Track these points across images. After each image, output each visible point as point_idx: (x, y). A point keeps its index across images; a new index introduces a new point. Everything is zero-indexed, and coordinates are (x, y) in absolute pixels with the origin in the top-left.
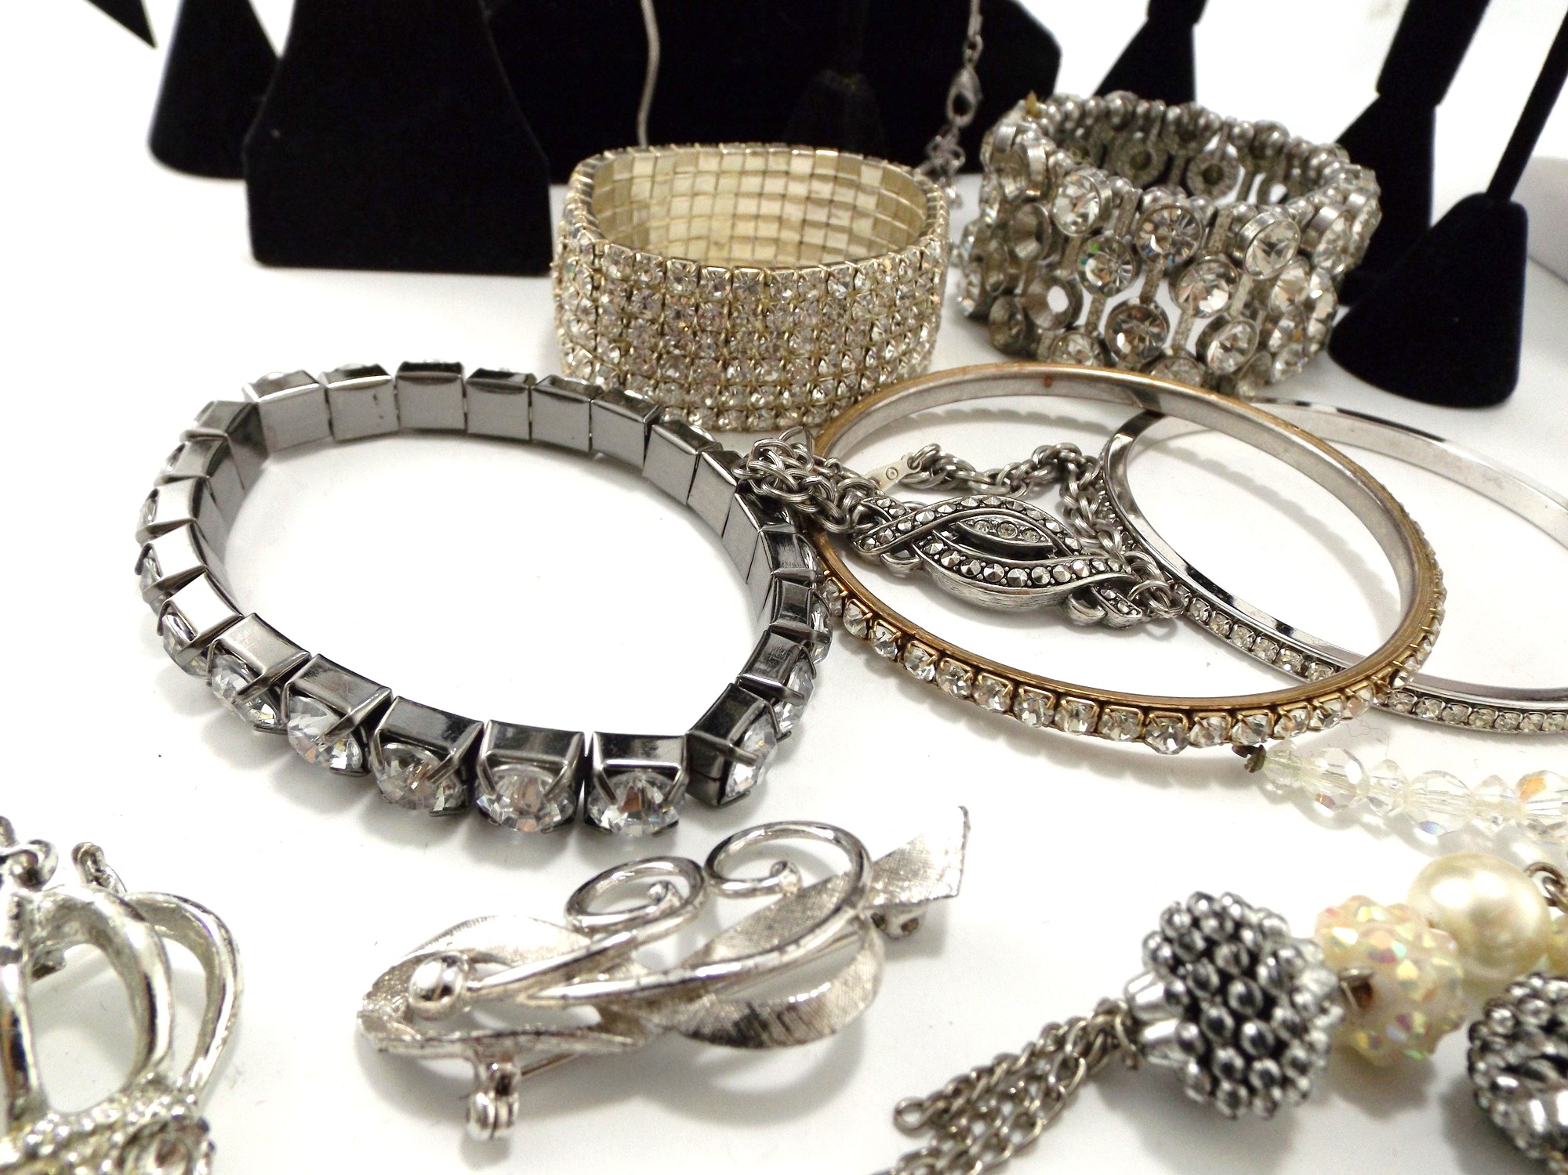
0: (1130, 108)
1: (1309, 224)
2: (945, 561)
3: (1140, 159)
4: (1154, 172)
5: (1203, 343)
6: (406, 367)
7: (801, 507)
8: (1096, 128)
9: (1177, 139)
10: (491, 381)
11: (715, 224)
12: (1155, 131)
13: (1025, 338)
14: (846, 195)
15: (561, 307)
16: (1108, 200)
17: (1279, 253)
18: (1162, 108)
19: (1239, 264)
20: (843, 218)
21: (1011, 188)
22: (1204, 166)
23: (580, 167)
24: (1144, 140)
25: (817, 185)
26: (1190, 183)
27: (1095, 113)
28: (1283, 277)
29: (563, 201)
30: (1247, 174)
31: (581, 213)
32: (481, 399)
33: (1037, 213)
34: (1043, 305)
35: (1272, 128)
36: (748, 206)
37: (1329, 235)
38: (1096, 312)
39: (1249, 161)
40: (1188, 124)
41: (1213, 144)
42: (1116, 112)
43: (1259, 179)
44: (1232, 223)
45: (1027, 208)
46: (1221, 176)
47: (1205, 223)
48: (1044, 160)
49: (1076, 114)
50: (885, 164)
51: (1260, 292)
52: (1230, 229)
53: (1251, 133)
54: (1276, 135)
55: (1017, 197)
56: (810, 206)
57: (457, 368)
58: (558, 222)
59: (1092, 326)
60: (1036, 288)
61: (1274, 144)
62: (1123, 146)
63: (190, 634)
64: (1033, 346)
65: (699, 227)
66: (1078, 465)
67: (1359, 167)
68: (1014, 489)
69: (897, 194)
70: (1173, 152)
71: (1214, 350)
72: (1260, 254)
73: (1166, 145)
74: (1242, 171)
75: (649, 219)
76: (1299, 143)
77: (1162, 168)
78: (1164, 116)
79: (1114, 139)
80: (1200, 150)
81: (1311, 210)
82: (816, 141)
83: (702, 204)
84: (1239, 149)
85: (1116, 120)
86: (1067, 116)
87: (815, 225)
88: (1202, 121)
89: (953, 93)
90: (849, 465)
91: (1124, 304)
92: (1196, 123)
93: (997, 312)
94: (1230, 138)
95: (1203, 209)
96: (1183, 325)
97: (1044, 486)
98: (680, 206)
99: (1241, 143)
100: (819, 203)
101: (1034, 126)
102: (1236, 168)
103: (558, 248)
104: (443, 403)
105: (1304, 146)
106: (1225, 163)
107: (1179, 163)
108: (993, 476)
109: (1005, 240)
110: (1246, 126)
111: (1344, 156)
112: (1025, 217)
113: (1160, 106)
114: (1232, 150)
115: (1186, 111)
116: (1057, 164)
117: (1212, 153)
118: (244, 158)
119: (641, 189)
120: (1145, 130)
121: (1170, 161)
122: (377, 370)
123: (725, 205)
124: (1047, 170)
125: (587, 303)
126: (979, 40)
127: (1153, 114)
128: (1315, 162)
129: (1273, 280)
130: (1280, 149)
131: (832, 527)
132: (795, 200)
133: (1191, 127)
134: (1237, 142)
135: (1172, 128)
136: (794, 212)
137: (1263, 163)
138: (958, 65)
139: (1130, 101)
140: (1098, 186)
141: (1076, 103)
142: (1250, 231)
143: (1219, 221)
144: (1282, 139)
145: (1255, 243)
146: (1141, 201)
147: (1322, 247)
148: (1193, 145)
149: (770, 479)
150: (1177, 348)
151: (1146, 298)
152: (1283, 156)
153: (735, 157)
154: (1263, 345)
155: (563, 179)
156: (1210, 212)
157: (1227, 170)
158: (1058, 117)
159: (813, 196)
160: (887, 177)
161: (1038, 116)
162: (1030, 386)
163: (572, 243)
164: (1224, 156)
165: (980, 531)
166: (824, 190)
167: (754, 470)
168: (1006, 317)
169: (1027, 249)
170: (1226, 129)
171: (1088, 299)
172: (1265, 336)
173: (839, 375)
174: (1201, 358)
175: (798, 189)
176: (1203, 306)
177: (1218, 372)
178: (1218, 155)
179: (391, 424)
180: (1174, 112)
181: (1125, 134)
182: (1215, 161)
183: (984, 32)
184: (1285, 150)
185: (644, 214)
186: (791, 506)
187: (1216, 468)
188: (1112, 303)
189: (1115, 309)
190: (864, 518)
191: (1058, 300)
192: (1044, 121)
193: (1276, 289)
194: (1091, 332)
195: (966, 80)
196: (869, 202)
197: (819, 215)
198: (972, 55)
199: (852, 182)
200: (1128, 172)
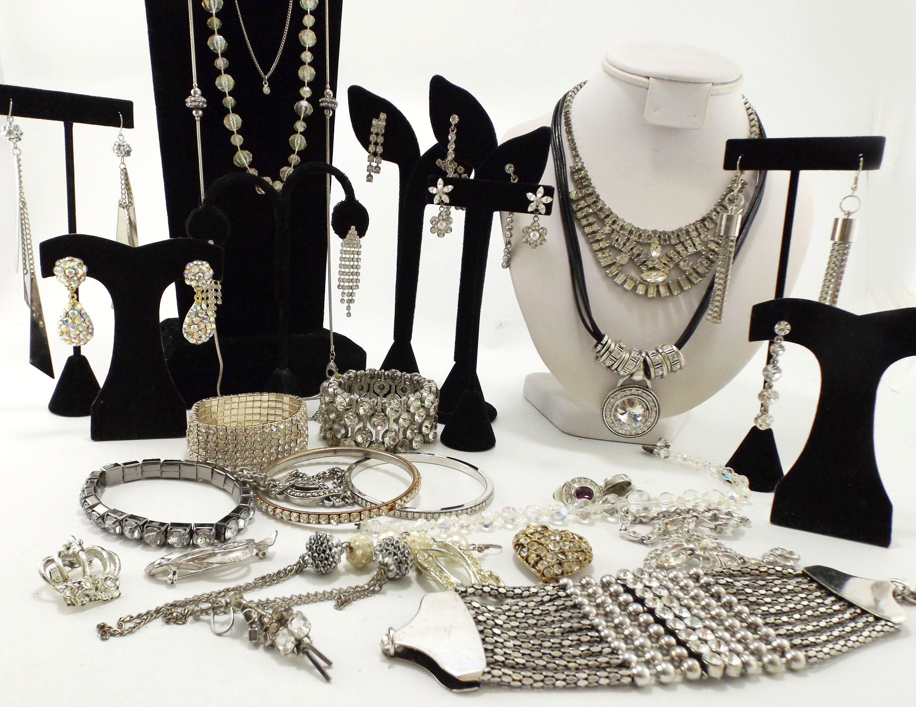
1: (407, 403)
2: (291, 494)
3: (381, 387)
6: (144, 460)
7: (252, 483)
10: (168, 463)
11: (239, 417)
12: (383, 378)
13: (336, 442)
14: (279, 405)
15: (189, 442)
19: (387, 415)
20: (279, 412)
21: (327, 399)
22: (401, 387)
23: (195, 404)
24: (381, 381)
25: (270, 403)
29: (190, 414)
31: (195, 416)
32: (166, 468)
33: (333, 406)
36: (249, 411)
37: (413, 405)
45: (331, 405)
50: (290, 396)
56: (269, 410)
57: (159, 460)
58: (188, 420)
62: (374, 384)
63: (99, 515)
65: (234, 418)
66: (340, 472)
69: (294, 404)
70: (390, 384)
71: (387, 440)
75: (217, 417)
80: (398, 383)
81: (407, 399)
82: (269, 391)
83: (234, 412)
86: (350, 377)
87: (271, 415)
89: (328, 369)
96: (377, 433)
97: (329, 478)
98: (227, 413)
100: (272, 408)
101: (336, 382)
103: (188, 427)
104: (155, 470)
107: (393, 387)
108: (312, 476)
109: (328, 415)
112: (331, 408)
114: (407, 382)
118: (91, 410)
119: (214, 409)
120: (380, 378)
121: (390, 387)
122: (136, 462)
123: (242, 411)
125: (196, 440)
126: (334, 353)
131: (262, 489)
132: (264, 408)
135: (387, 377)
136: (264, 412)
138: (328, 361)
142: (387, 406)
145: (388, 409)
147: (411, 408)
148: (396, 381)
149: (243, 477)
151: (364, 427)
153: (243, 397)
155: (190, 408)
159: (270, 406)
160: (291, 399)
162: (330, 454)
163: (191, 424)
164: (405, 384)
165: (301, 485)
166: (273, 404)
167: (239, 475)
169: (333, 417)
173: (271, 454)
174: (383, 443)
175: (265, 405)
177: (390, 446)
178: (403, 383)
179: (140, 476)
185: (215, 416)
186: (249, 483)
187: (386, 472)
189: (358, 430)
190: (272, 487)
192: (340, 380)
193: (400, 421)
195: (332, 365)
196: (286, 407)
197: (272, 412)
198: (332, 357)
199: (281, 402)
200: (378, 391)
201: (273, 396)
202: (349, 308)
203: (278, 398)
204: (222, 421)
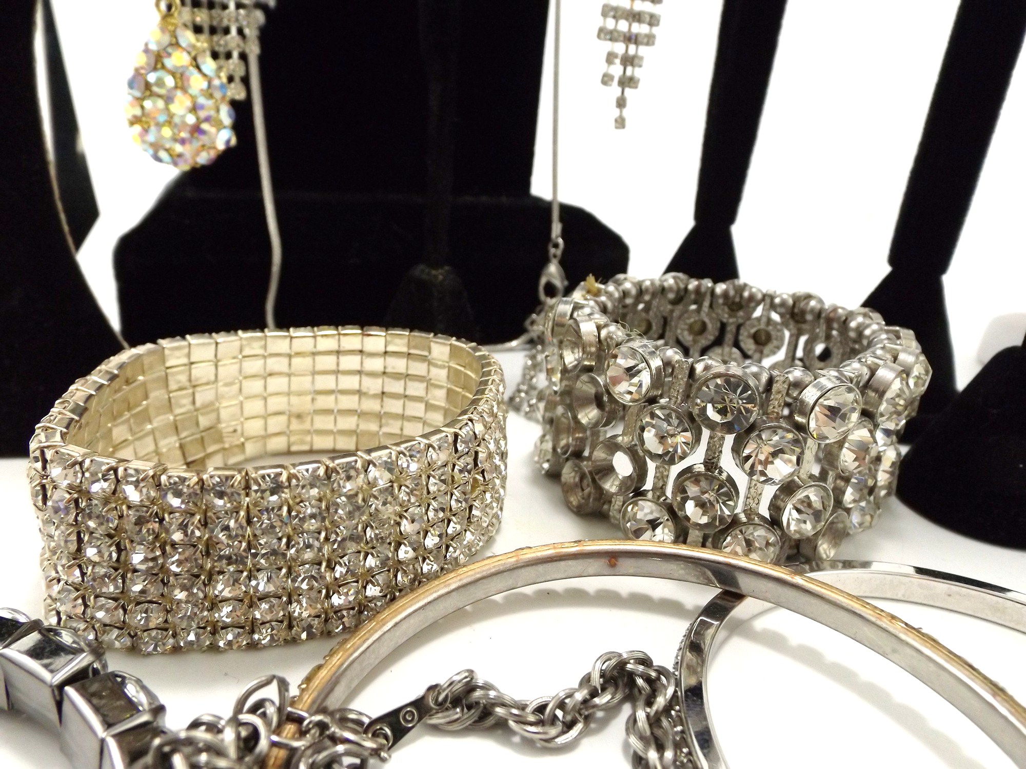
0: (682, 286)
1: (867, 385)
3: (697, 327)
4: (710, 336)
5: (776, 508)
8: (655, 303)
9: (726, 309)
11: (295, 400)
12: (706, 304)
13: (595, 500)
14: (419, 368)
16: (658, 369)
17: (844, 417)
18: (710, 285)
19: (802, 428)
20: (416, 389)
21: (571, 358)
22: (753, 331)
24: (698, 311)
25: (391, 360)
26: (742, 345)
27: (651, 290)
28: (850, 437)
30: (791, 336)
33: (594, 382)
34: (609, 470)
35: (809, 297)
36: (325, 383)
37: (889, 395)
38: (662, 478)
39: (792, 324)
40: (734, 297)
41: (758, 312)
42: (671, 289)
43: (803, 340)
44: (788, 389)
45: (584, 377)
46: (769, 338)
47: (761, 389)
48: (596, 334)
49: (634, 292)
50: (453, 341)
51: (829, 457)
52: (788, 394)
53: (791, 302)
54: (813, 303)
55: (575, 367)
56: (387, 380)
59: (660, 489)
60: (600, 454)
61: (812, 311)
62: (680, 317)
64: (606, 507)
65: (277, 403)
66: (648, 680)
67: (898, 328)
68: (569, 726)
69: (464, 367)
70: (725, 320)
71: (789, 515)
72: (822, 418)
73: (718, 314)
74: (787, 334)
76: (835, 309)
77: (717, 333)
78: (713, 292)
79: (672, 311)
80: (748, 317)
81: (865, 371)
84: (782, 315)
85: (671, 296)
86: (625, 294)
87: (393, 396)
88: (746, 294)
89: (543, 281)
90: (354, 705)
91: (689, 470)
92: (741, 296)
93: (568, 474)
94: (773, 307)
95: (756, 376)
96: (752, 490)
98: (253, 385)
99: (782, 310)
100: (397, 376)
101: (592, 303)
102: (781, 331)
105: (840, 311)
106: (770, 328)
107: (731, 329)
108: (541, 709)
109: (570, 407)
110: (785, 296)
111: (877, 317)
112: (584, 386)
113: (708, 283)
114: (775, 317)
115: (731, 286)
116: (609, 337)
117: (759, 319)
120: (698, 301)
121: (723, 327)
124: (600, 341)
126: (560, 241)
127: (703, 289)
128: (853, 324)
129: (841, 444)
130: (818, 314)
132: (372, 374)
133: (737, 300)
134: (779, 310)
135: (721, 301)
136: (372, 385)
137: (804, 326)
138: (546, 261)
139: (682, 280)
140: (647, 357)
141: (634, 284)
142: (810, 395)
143: (775, 387)
144: (819, 306)
145: (817, 408)
146: (692, 370)
147: (883, 407)
148: (741, 313)
150: (749, 512)
151: (711, 463)
152: (822, 321)
154: (838, 503)
156: (764, 378)
157: (773, 333)
158: (617, 295)
159: (389, 370)
160: (454, 350)
161: (598, 293)
162: (594, 567)
164: (769, 321)
166: (399, 365)
168: (577, 479)
169: (588, 415)
170: (768, 299)
171: (651, 466)
172: (839, 493)
174: (775, 522)
175: (376, 364)
176: (771, 471)
177: (797, 536)
178: (764, 320)
180: (720, 288)
181: (680, 307)
182: (762, 326)
183: (564, 235)
184: (823, 315)
188: (675, 470)
189: (681, 474)
191: (623, 465)
192: (603, 298)
193: (844, 450)
194: (659, 497)
195: (553, 271)
196: (440, 375)
197: (396, 387)
198: (556, 252)
199: (423, 359)
200: (687, 338)
201: (400, 340)
202: (621, 103)
203: (415, 347)
204: (236, 410)
